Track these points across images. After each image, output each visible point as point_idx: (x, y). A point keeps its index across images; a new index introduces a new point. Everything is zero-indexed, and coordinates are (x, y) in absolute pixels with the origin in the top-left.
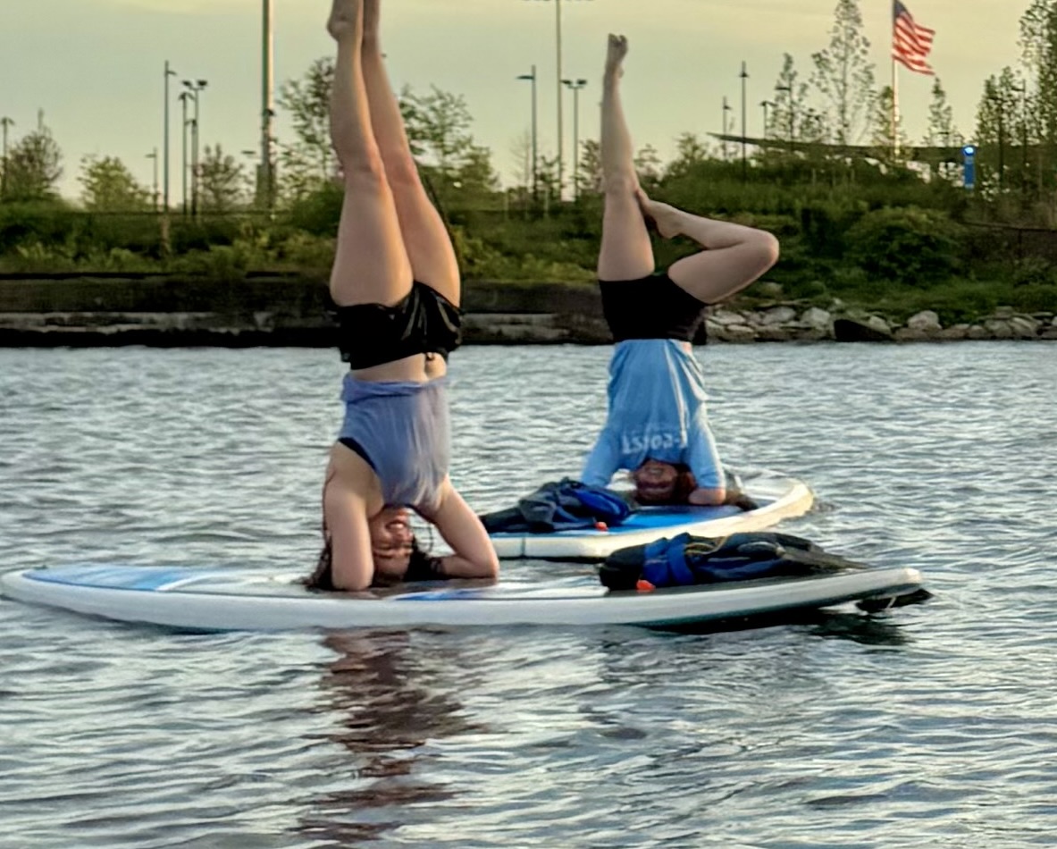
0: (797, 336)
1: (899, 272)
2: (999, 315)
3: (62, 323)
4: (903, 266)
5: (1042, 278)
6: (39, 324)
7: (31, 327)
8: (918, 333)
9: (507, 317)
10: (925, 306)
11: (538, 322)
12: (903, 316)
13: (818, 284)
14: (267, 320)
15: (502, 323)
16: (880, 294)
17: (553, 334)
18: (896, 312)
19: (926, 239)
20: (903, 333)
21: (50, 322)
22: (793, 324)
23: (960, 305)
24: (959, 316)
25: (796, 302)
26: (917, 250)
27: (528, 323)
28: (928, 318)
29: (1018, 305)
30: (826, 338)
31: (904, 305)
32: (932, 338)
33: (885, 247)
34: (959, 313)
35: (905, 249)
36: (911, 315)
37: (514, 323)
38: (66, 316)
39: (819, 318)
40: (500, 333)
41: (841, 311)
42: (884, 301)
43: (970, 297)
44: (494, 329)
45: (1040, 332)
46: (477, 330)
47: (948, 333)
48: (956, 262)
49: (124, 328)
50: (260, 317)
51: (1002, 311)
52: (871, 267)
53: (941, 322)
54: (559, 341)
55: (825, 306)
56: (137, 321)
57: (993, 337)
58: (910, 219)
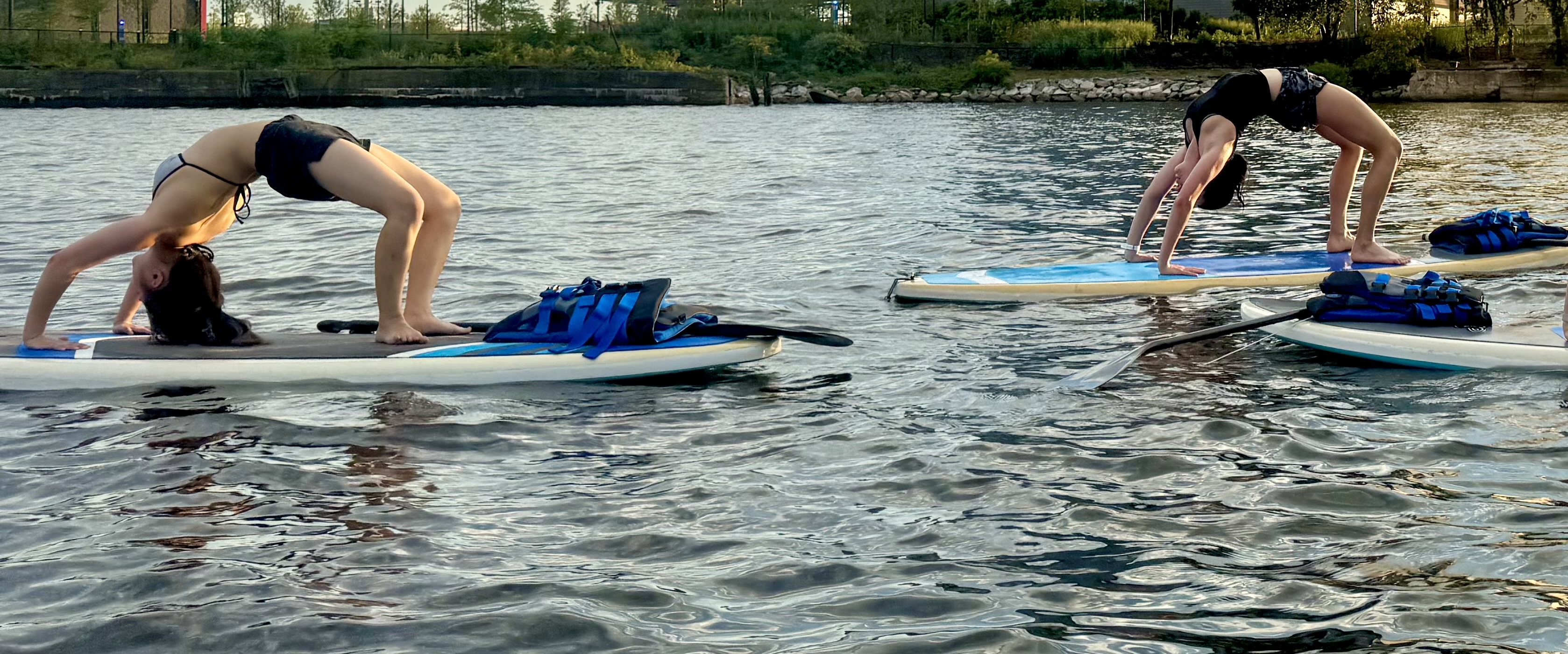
0: (792, 100)
1: (835, 67)
2: (892, 89)
3: (406, 93)
4: (837, 64)
5: (910, 70)
6: (394, 93)
7: (390, 95)
8: (852, 99)
9: (654, 90)
10: (854, 85)
11: (671, 93)
12: (843, 90)
13: (794, 73)
14: (521, 91)
15: (651, 93)
16: (827, 79)
17: (680, 99)
18: (839, 88)
19: (848, 49)
20: (844, 99)
21: (399, 92)
22: (787, 94)
23: (873, 84)
24: (872, 90)
25: (786, 82)
26: (844, 55)
27: (666, 93)
28: (856, 91)
29: (900, 84)
30: (807, 102)
31: (841, 84)
32: (859, 101)
33: (827, 54)
34: (872, 88)
35: (838, 54)
36: (847, 89)
37: (657, 93)
38: (409, 89)
39: (802, 90)
40: (650, 98)
41: (811, 87)
42: (831, 82)
43: (876, 80)
44: (646, 96)
45: (914, 98)
46: (638, 98)
47: (867, 99)
48: (862, 62)
49: (441, 96)
50: (517, 90)
51: (894, 87)
52: (820, 64)
53: (863, 93)
54: (683, 103)
55: (803, 84)
56: (449, 92)
57: (890, 101)
58: (839, 38)
